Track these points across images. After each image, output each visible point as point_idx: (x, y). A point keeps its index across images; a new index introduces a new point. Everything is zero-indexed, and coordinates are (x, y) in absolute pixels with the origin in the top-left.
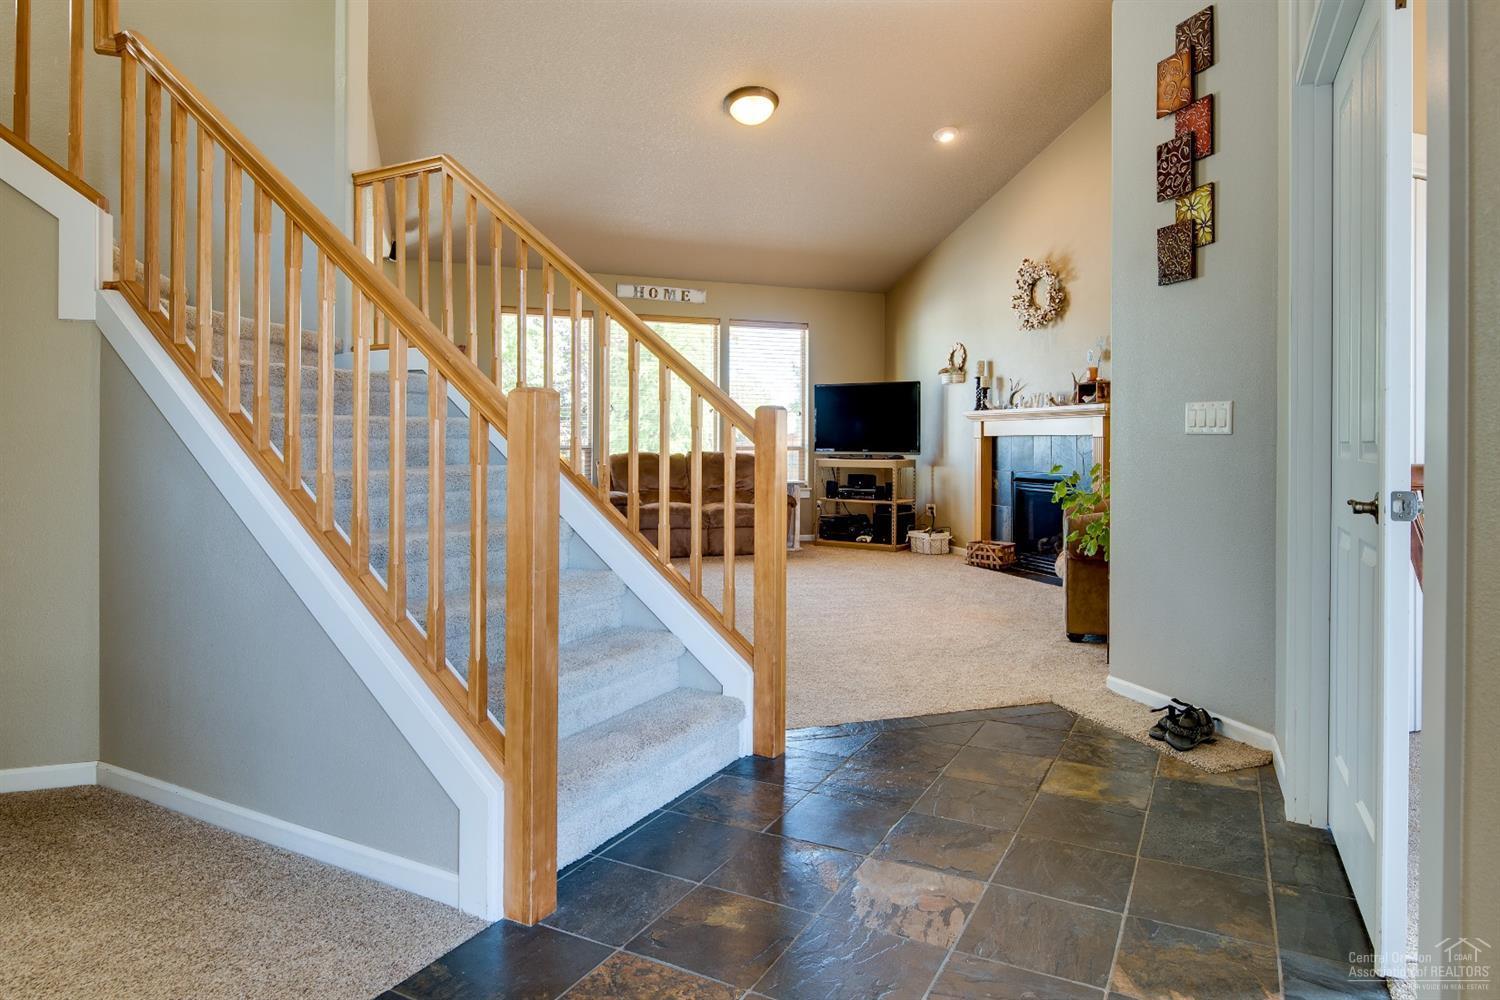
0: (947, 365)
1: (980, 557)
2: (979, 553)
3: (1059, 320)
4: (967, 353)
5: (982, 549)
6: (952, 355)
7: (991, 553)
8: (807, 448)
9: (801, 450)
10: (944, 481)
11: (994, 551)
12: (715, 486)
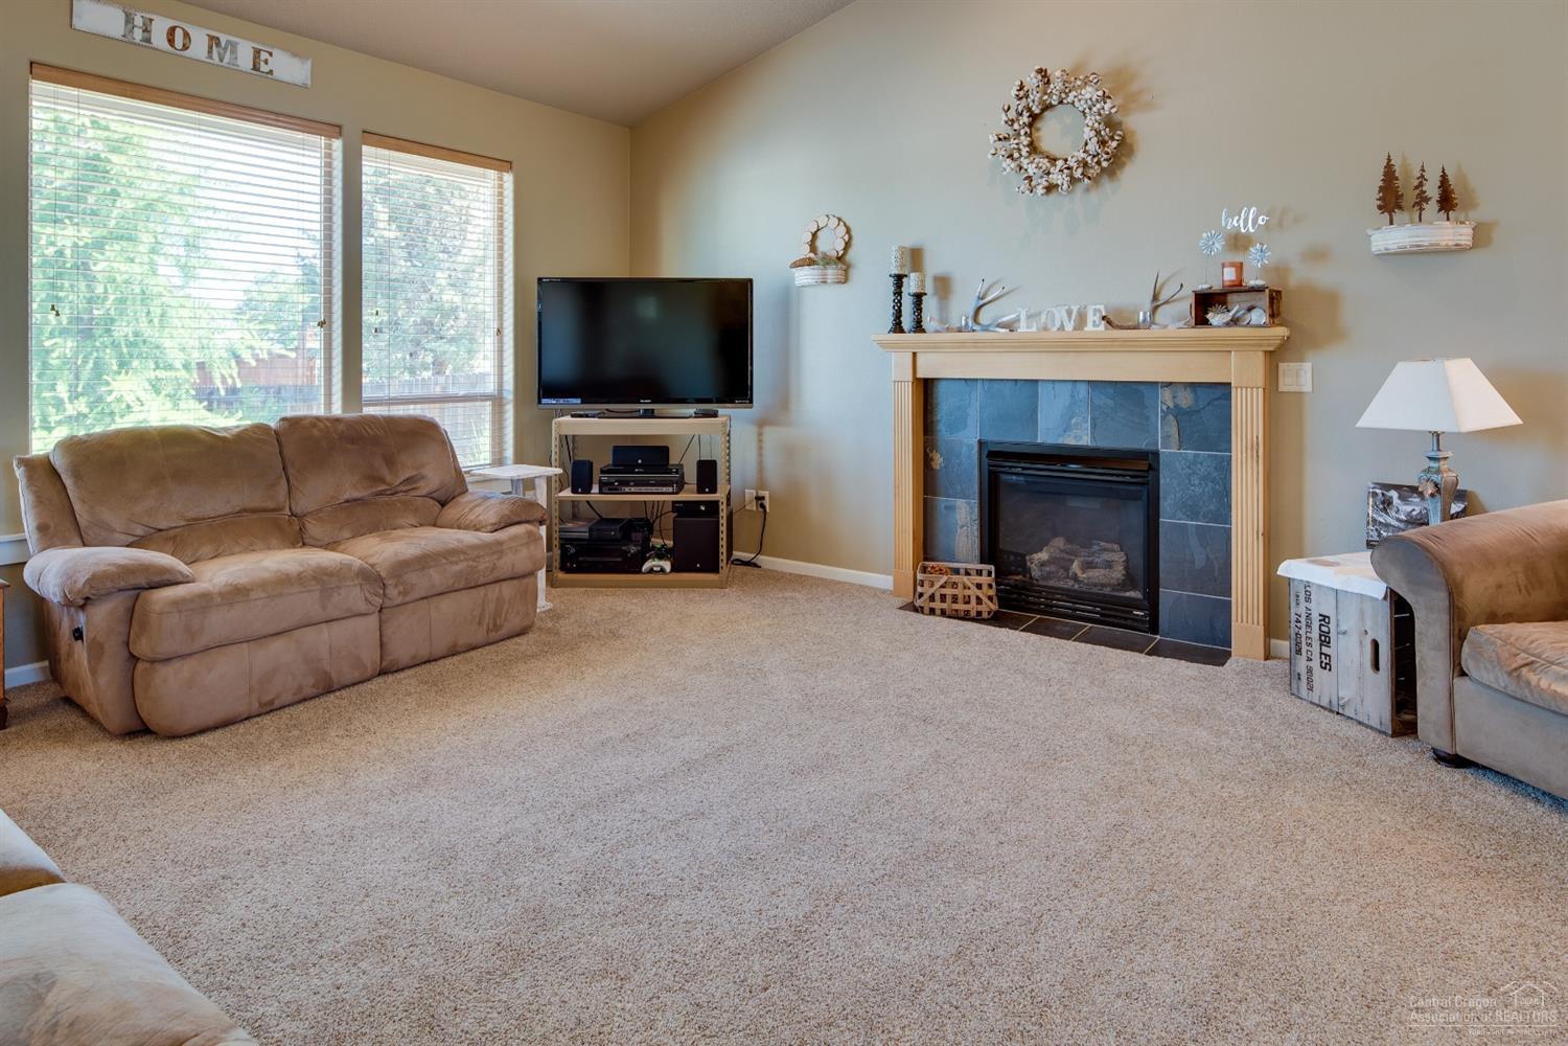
0: (805, 252)
1: (949, 599)
2: (948, 591)
3: (1105, 180)
4: (853, 233)
5: (954, 585)
6: (814, 235)
7: (974, 592)
8: (509, 395)
9: (497, 401)
10: (790, 452)
11: (979, 586)
12: (356, 494)
